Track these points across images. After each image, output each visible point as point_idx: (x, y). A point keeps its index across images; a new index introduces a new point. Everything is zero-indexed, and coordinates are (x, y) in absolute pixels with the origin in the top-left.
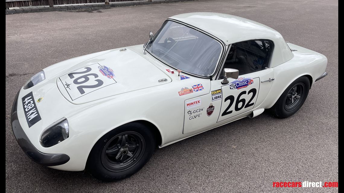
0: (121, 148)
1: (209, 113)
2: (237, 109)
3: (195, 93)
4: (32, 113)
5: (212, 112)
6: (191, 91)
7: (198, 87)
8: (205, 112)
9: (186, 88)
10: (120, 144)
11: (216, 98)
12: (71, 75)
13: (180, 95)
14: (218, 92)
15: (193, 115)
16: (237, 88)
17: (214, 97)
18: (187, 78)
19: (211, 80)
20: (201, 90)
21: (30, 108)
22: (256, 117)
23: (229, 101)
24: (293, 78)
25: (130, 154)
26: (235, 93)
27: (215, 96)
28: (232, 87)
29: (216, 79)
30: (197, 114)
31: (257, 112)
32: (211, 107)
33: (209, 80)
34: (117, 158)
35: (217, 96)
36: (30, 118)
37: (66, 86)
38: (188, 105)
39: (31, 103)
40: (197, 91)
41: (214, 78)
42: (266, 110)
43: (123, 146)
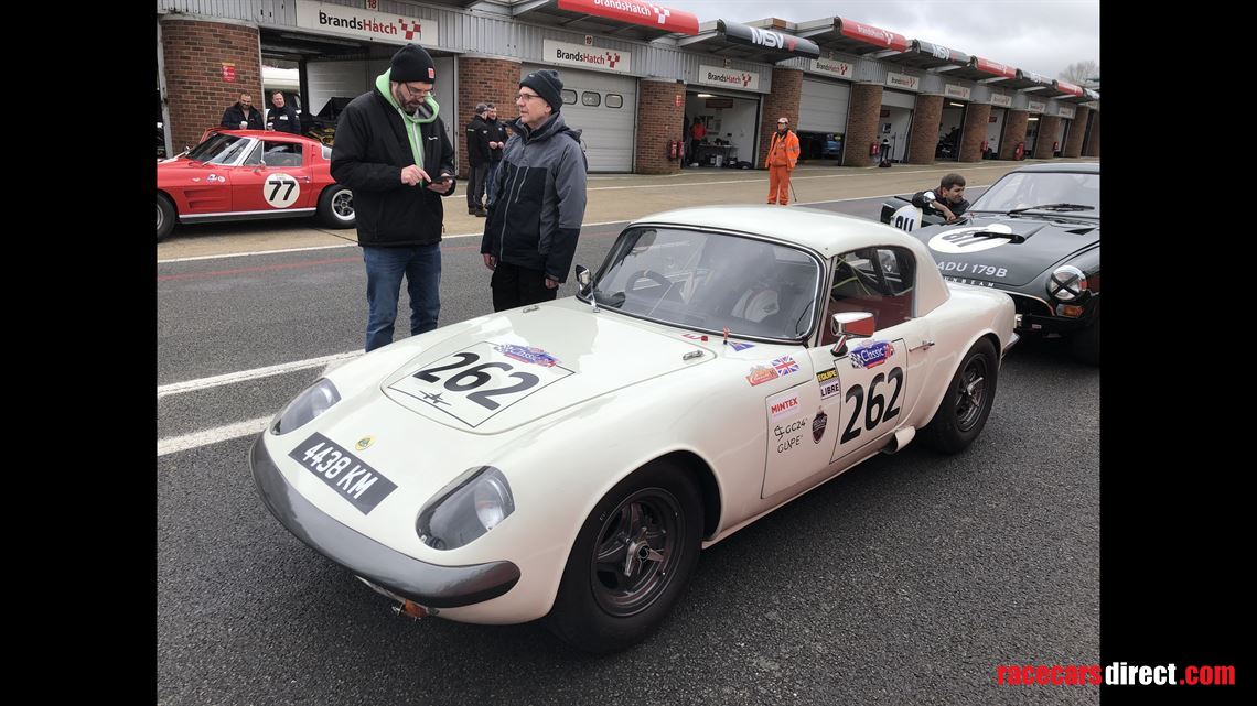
0: (630, 543)
1: (818, 434)
2: (870, 425)
3: (783, 380)
4: (356, 480)
5: (822, 430)
6: (773, 375)
7: (788, 367)
8: (808, 431)
9: (759, 368)
10: (627, 531)
11: (829, 390)
12: (427, 376)
13: (753, 385)
14: (830, 374)
15: (787, 437)
16: (866, 364)
17: (823, 388)
18: (748, 346)
19: (806, 346)
20: (794, 370)
21: (339, 469)
22: (902, 449)
23: (853, 400)
24: (968, 339)
25: (654, 555)
26: (864, 377)
27: (826, 386)
28: (855, 363)
29: (816, 346)
30: (793, 435)
31: (905, 436)
32: (821, 416)
33: (802, 347)
34: (629, 574)
35: (830, 385)
36: (355, 492)
37: (432, 401)
38: (774, 409)
39: (335, 457)
40: (786, 373)
41: (811, 342)
42: (918, 432)
43: (635, 536)
